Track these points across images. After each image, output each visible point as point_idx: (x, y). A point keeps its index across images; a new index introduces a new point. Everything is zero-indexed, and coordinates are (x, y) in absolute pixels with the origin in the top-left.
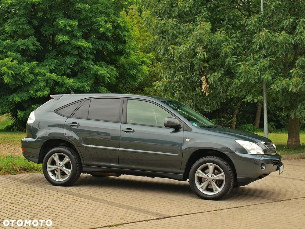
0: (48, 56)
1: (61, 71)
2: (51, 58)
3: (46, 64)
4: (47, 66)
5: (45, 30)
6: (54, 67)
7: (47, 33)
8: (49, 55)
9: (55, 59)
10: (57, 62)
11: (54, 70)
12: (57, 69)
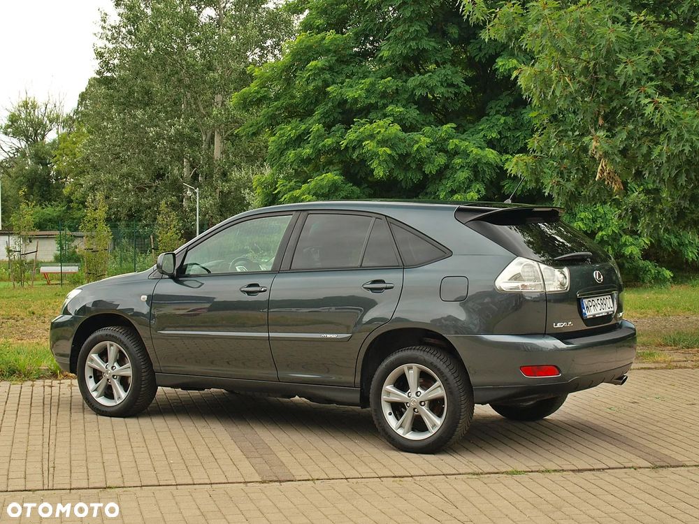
0: (491, 108)
1: (516, 141)
2: (498, 112)
3: (481, 128)
4: (483, 133)
5: (478, 46)
6: (500, 133)
7: (482, 54)
8: (493, 106)
9: (504, 115)
10: (505, 122)
11: (499, 140)
12: (506, 137)
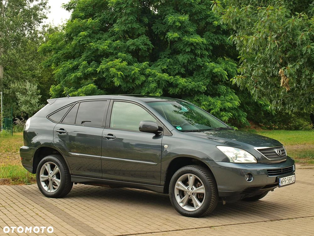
0: (162, 55)
1: (174, 70)
2: (165, 57)
3: (158, 64)
4: (160, 66)
5: (157, 27)
6: (167, 66)
7: (158, 31)
8: (162, 54)
9: (168, 58)
10: (170, 62)
11: (167, 70)
12: (170, 68)
